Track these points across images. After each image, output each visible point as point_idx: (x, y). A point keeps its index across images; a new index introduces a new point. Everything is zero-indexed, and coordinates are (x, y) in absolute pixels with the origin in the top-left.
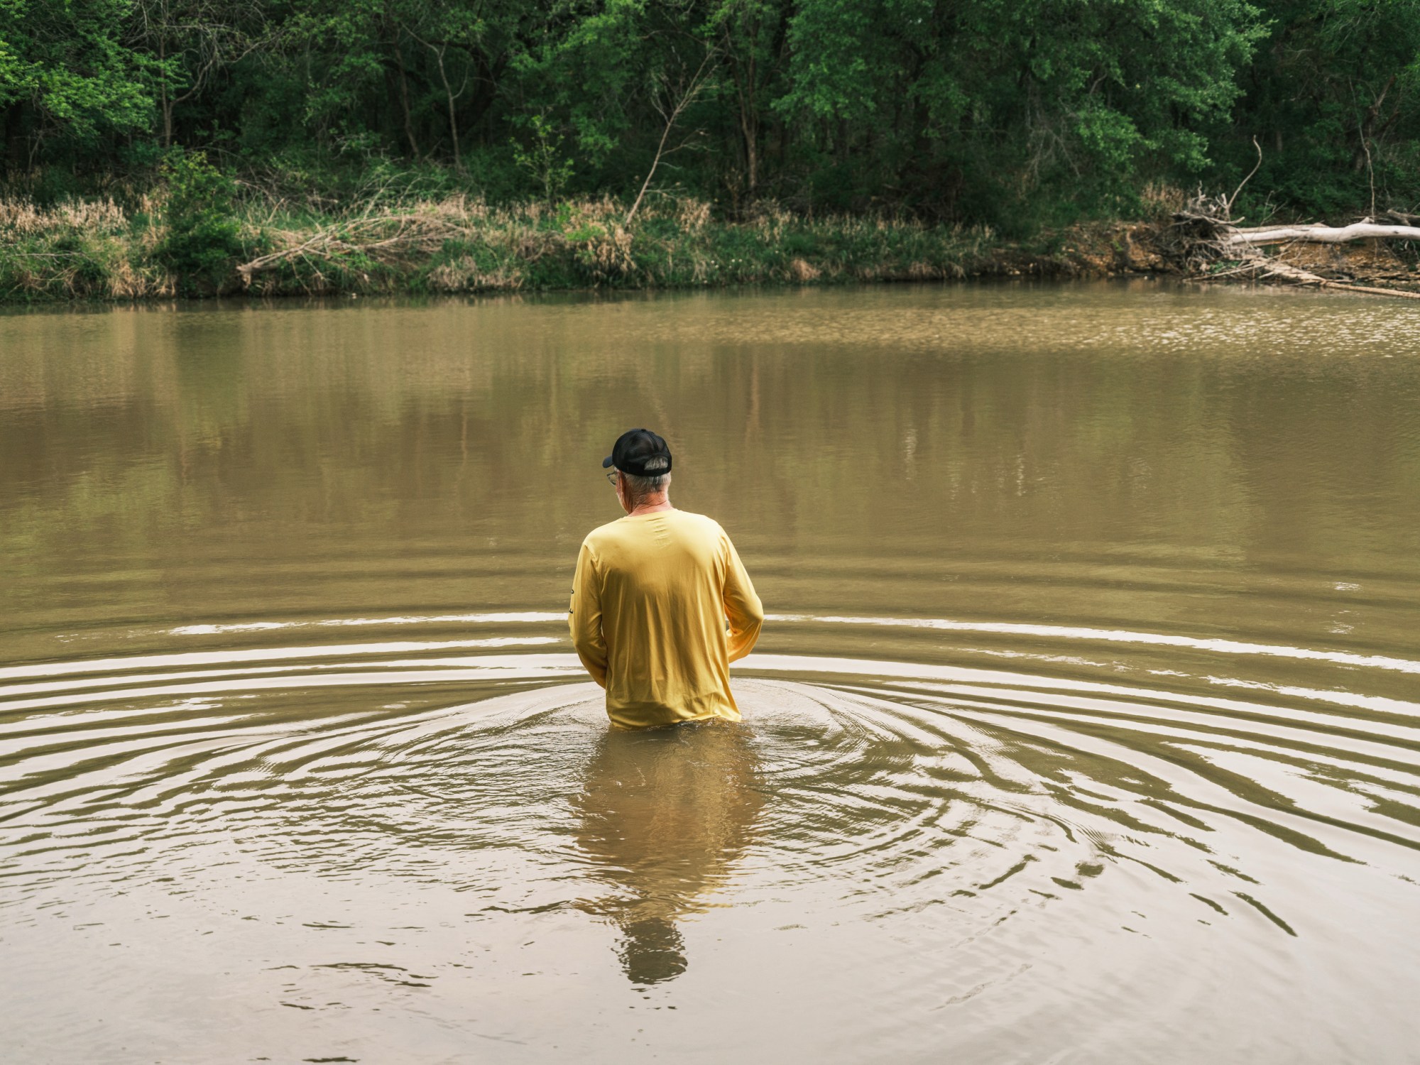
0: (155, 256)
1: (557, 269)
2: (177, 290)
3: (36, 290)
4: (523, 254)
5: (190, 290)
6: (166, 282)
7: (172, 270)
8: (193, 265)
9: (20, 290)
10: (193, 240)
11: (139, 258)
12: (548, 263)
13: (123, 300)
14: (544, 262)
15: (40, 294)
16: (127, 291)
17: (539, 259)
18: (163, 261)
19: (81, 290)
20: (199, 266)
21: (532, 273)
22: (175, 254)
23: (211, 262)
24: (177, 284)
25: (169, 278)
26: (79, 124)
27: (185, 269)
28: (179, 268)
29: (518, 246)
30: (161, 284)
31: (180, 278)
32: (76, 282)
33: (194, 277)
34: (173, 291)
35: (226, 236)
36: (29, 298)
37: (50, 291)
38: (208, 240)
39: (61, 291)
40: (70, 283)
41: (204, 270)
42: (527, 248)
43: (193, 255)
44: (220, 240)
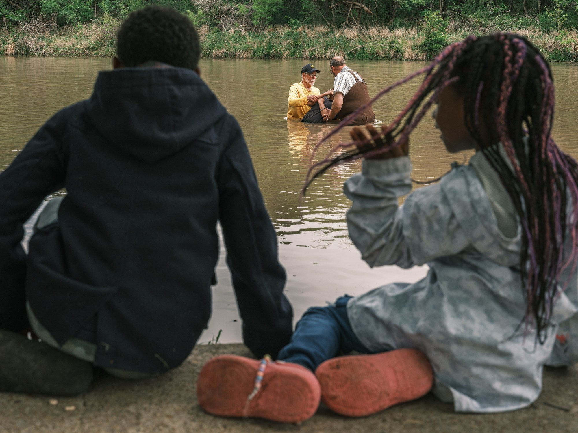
0: (420, 46)
1: (560, 54)
2: (425, 58)
3: (382, 56)
4: (548, 49)
5: (430, 58)
6: (422, 55)
7: (425, 51)
8: (431, 50)
9: (377, 56)
10: (432, 41)
11: (415, 46)
12: (556, 52)
13: (407, 60)
14: (555, 52)
15: (383, 58)
16: (409, 57)
17: (553, 50)
18: (422, 48)
19: (396, 57)
20: (433, 50)
21: (550, 55)
22: (426, 46)
23: (436, 48)
24: (426, 56)
25: (424, 54)
26: (402, 3)
27: (429, 51)
28: (427, 50)
29: (546, 46)
30: (420, 55)
31: (427, 54)
32: (394, 54)
33: (432, 54)
34: (424, 58)
35: (441, 40)
36: (379, 59)
37: (387, 57)
38: (436, 41)
39: (390, 57)
40: (393, 54)
41: (435, 51)
42: (549, 47)
43: (431, 46)
44: (440, 41)
